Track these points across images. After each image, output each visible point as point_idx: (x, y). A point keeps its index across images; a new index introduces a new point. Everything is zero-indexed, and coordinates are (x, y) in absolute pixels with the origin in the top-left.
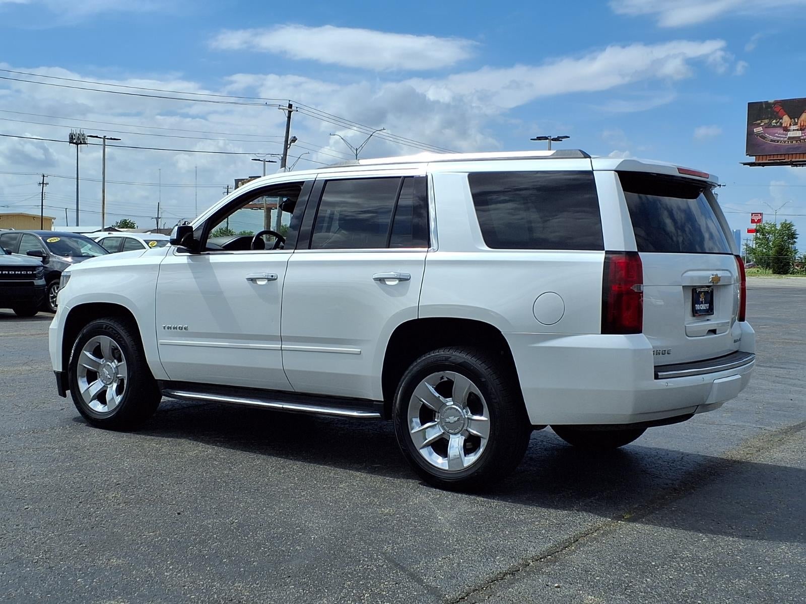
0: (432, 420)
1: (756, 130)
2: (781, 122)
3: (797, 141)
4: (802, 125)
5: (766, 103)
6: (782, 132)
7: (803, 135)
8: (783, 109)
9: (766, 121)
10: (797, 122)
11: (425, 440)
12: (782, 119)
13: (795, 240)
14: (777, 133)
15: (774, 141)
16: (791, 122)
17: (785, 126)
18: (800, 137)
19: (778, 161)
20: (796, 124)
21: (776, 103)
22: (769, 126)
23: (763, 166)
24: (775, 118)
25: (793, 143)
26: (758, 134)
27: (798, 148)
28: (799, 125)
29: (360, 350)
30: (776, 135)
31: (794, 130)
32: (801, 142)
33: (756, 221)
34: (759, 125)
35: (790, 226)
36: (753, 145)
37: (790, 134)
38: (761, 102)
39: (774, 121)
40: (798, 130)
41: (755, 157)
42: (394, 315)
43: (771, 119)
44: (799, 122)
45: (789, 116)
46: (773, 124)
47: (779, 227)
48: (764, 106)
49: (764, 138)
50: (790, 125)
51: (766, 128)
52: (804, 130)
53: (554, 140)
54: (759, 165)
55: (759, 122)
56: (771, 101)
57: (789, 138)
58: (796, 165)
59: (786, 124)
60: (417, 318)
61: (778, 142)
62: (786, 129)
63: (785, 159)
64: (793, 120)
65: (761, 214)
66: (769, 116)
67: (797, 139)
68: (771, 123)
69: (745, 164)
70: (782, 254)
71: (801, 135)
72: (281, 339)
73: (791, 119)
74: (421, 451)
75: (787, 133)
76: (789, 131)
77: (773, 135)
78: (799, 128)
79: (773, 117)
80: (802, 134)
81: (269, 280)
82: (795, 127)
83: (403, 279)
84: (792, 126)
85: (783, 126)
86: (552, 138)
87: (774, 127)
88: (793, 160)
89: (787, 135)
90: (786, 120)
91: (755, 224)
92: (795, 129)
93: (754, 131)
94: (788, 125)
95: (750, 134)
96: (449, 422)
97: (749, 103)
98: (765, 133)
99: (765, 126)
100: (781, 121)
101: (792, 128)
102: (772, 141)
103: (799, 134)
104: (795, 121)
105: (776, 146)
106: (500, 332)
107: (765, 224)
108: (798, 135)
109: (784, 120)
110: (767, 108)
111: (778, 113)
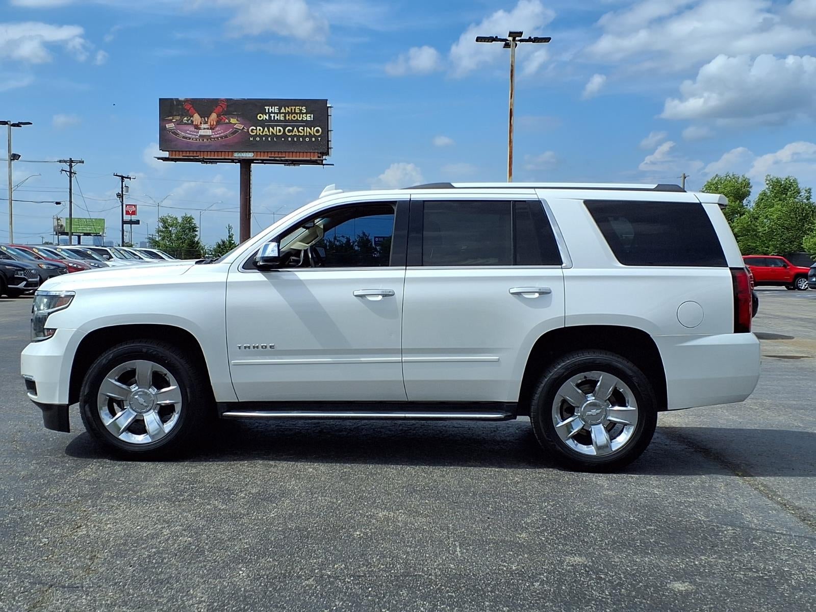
0: (572, 415)
1: (168, 126)
2: (192, 120)
3: (207, 140)
4: (212, 124)
5: (177, 100)
6: (194, 129)
7: (213, 134)
8: (193, 107)
9: (178, 118)
10: (207, 122)
11: (570, 433)
12: (192, 116)
13: (196, 233)
14: (188, 130)
15: (186, 138)
16: (202, 120)
17: (197, 124)
18: (210, 136)
19: (192, 158)
20: (206, 123)
21: (187, 101)
22: (180, 123)
23: (175, 162)
24: (186, 116)
25: (204, 141)
26: (170, 130)
27: (209, 146)
28: (209, 124)
29: (498, 358)
30: (188, 132)
31: (204, 129)
32: (211, 140)
33: (130, 212)
34: (171, 121)
35: (190, 220)
36: (165, 141)
37: (201, 132)
38: (172, 99)
39: (185, 118)
40: (208, 129)
41: (168, 152)
42: (539, 324)
43: (182, 116)
44: (209, 121)
45: (199, 114)
46: (184, 122)
47: (180, 220)
48: (175, 103)
49: (176, 134)
50: (201, 123)
51: (177, 124)
52: (214, 129)
53: (14, 125)
54: (172, 160)
55: (171, 118)
56: (182, 98)
57: (201, 136)
58: (206, 162)
59: (197, 122)
60: (563, 327)
61: (190, 139)
62: (197, 127)
63: (198, 156)
64: (203, 119)
65: (135, 206)
66: (180, 113)
67: (208, 137)
68: (182, 121)
69: (159, 158)
70: (194, 247)
71: (211, 134)
72: (402, 352)
73: (201, 118)
74: (567, 442)
75: (198, 131)
76: (200, 129)
77: (185, 132)
78: (209, 127)
79: (184, 114)
80: (212, 132)
81: (384, 295)
82: (206, 126)
83: (544, 293)
84: (203, 125)
85: (194, 123)
86: (12, 123)
87: (185, 124)
88: (205, 157)
89: (198, 132)
90: (197, 118)
91: (129, 216)
92: (205, 127)
93: (166, 126)
94: (199, 124)
95: (162, 129)
96: (592, 415)
97: (160, 99)
98: (176, 130)
99: (176, 123)
100: (192, 118)
101: (203, 126)
102: (184, 137)
103: (209, 132)
104: (205, 120)
105: (188, 143)
106: (649, 335)
107: (167, 217)
108: (208, 134)
109: (194, 118)
110: (178, 105)
111: (188, 111)
